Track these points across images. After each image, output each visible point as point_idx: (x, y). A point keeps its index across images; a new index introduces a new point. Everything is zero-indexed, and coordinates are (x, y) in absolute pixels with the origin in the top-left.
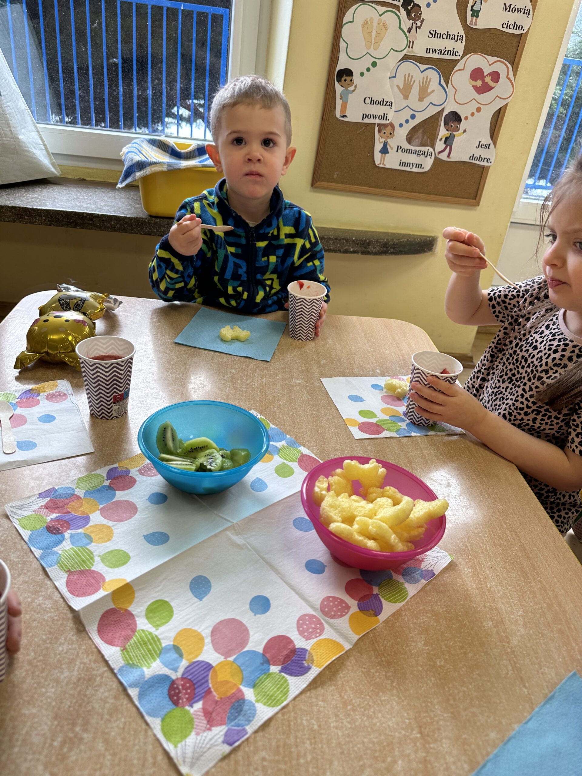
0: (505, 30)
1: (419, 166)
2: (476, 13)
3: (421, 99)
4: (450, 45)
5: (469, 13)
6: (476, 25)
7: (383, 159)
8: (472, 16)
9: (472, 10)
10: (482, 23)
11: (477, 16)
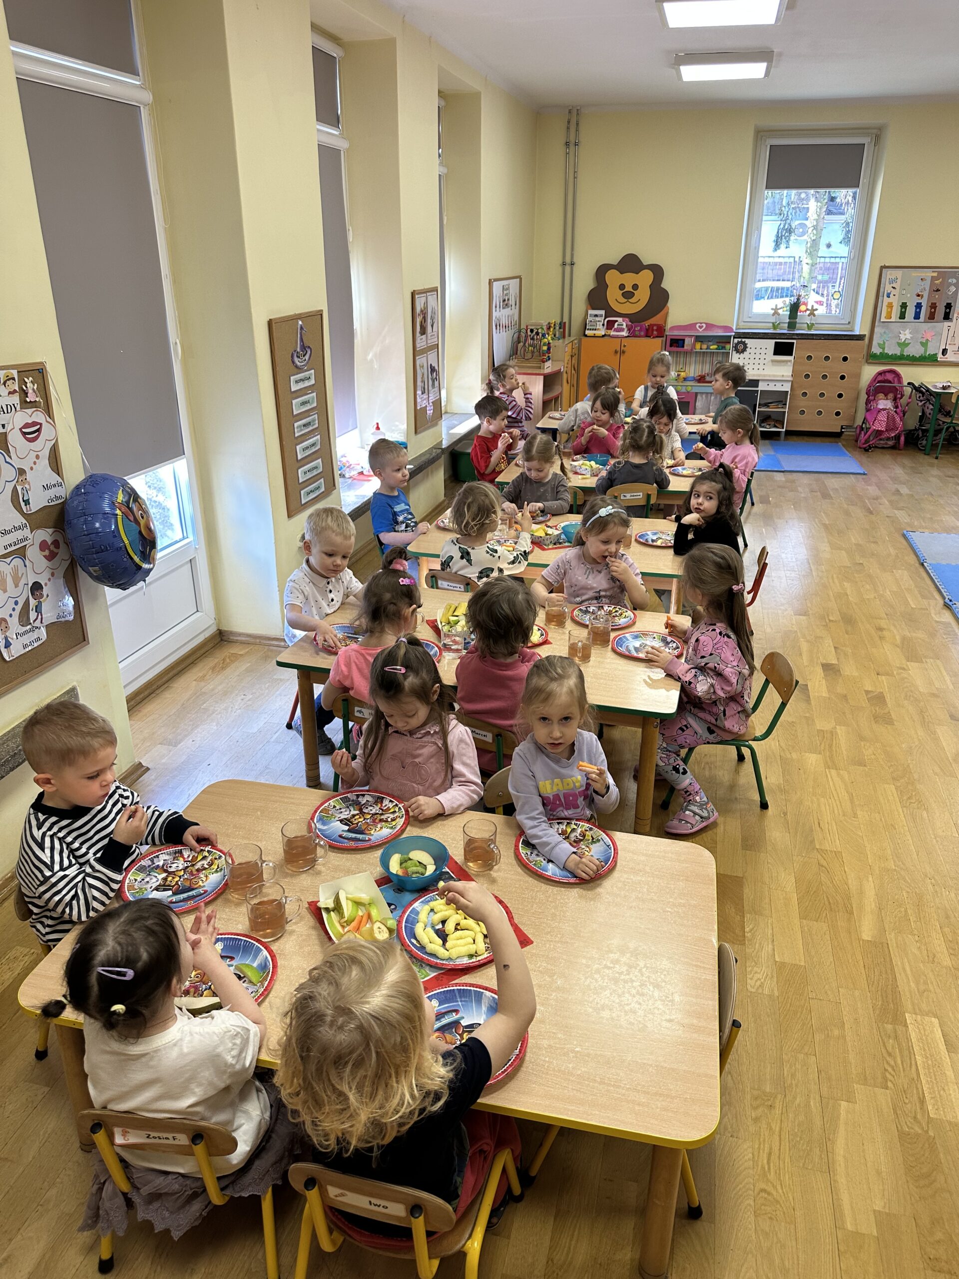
0: (51, 504)
1: (39, 639)
2: (27, 502)
3: (16, 586)
4: (19, 534)
5: (23, 504)
6: (31, 510)
7: (9, 652)
8: (26, 505)
9: (24, 501)
10: (34, 507)
11: (29, 504)
